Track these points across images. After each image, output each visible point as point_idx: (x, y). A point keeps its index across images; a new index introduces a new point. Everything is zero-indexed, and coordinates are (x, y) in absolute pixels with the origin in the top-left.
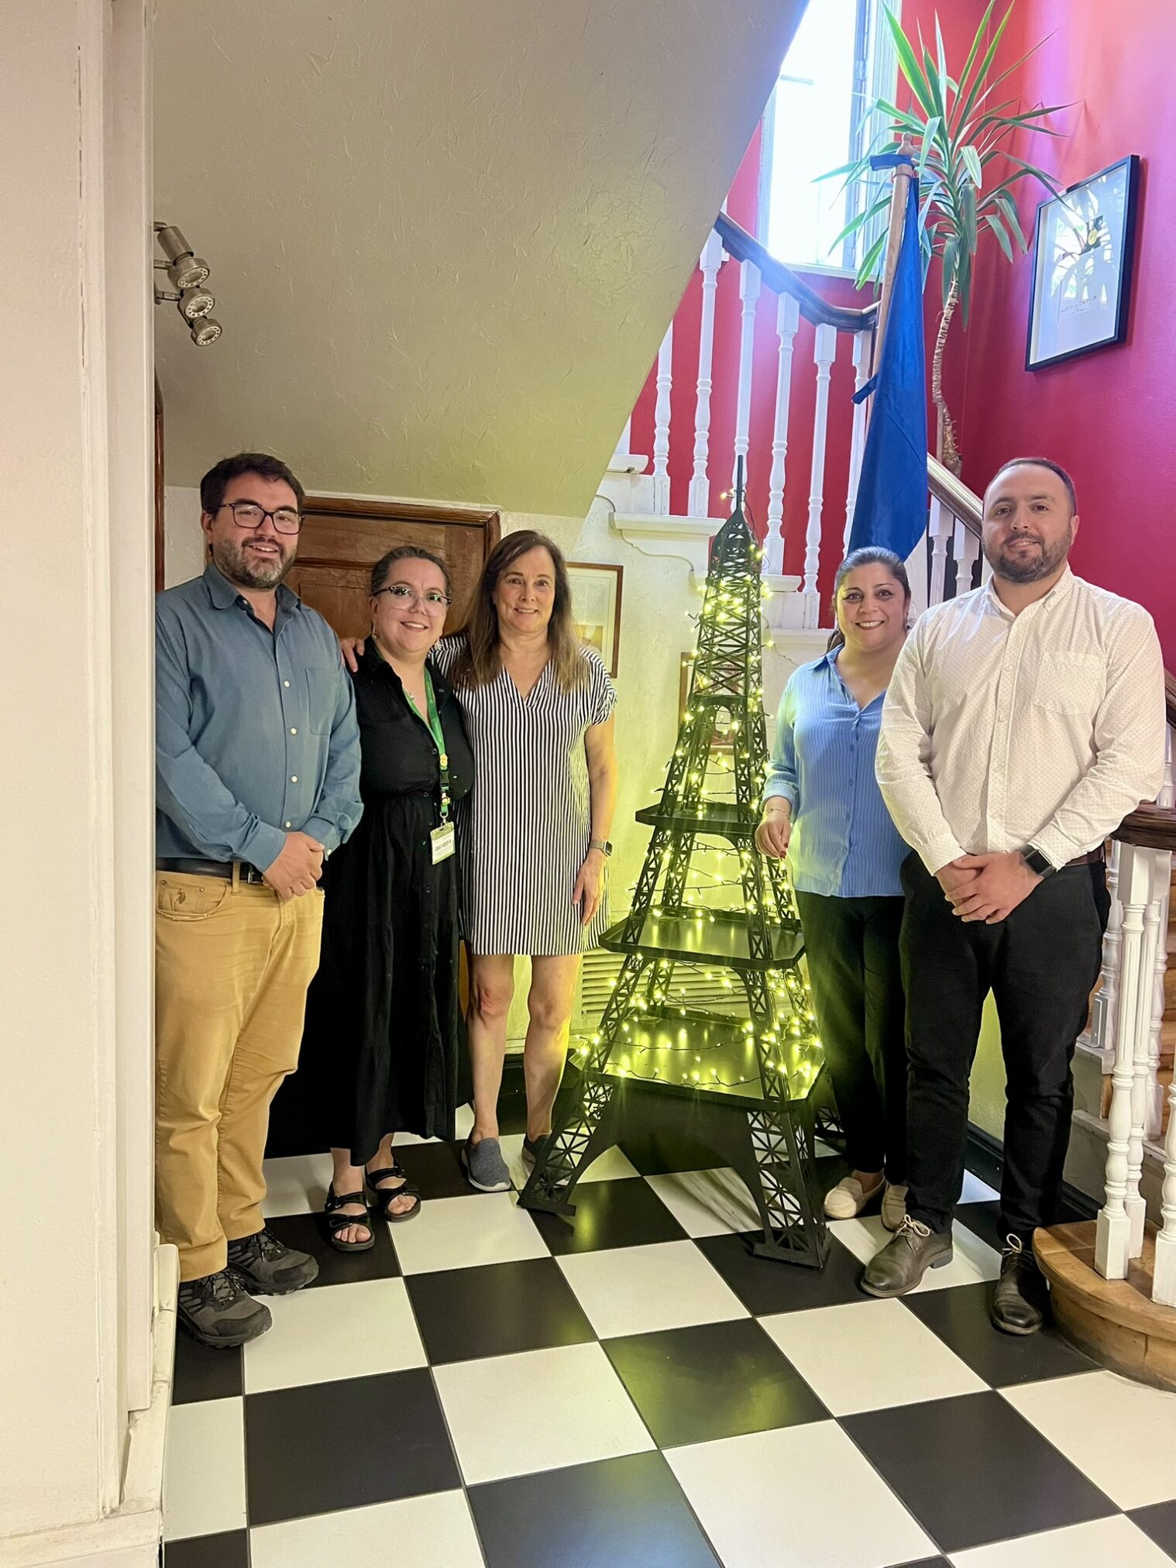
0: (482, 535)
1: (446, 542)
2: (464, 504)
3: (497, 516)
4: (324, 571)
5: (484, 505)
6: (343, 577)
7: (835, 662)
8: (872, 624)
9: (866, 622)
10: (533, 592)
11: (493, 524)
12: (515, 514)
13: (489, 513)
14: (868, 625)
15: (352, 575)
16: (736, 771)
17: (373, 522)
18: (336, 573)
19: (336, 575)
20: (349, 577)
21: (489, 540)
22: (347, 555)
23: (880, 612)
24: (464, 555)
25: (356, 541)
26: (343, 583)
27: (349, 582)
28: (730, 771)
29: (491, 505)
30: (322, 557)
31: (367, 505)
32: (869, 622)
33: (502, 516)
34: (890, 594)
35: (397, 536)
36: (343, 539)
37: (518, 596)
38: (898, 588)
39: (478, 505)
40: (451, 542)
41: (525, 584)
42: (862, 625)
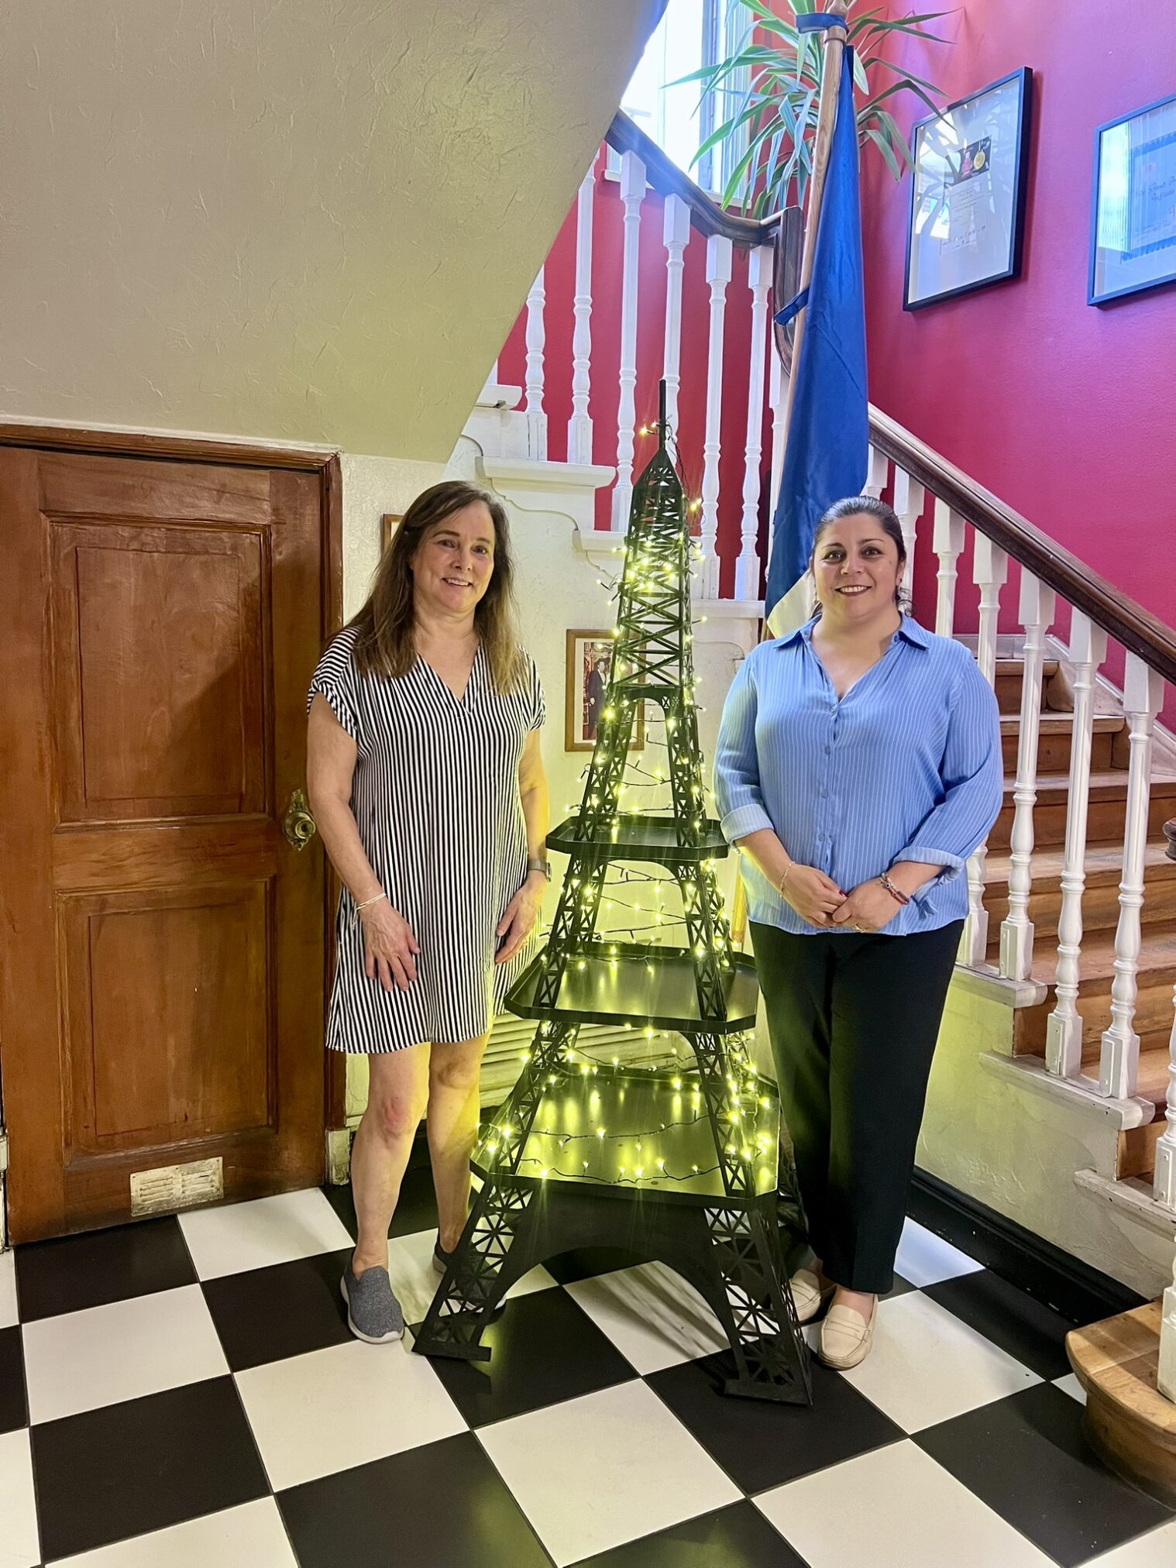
0: (317, 482)
1: (271, 491)
2: (293, 442)
3: (336, 459)
4: (109, 530)
5: (320, 445)
6: (133, 538)
7: (811, 639)
8: (856, 589)
9: (848, 587)
10: (470, 560)
11: (333, 468)
12: (360, 457)
13: (326, 455)
14: (850, 590)
15: (147, 535)
16: (672, 781)
17: (175, 465)
18: (125, 532)
19: (126, 534)
20: (143, 536)
21: (328, 490)
22: (139, 508)
23: (865, 575)
24: (296, 508)
25: (152, 489)
26: (135, 545)
27: (143, 544)
28: (664, 781)
29: (328, 445)
30: (107, 512)
31: (166, 442)
32: (853, 586)
33: (343, 458)
34: (879, 552)
35: (206, 484)
36: (133, 487)
37: (449, 562)
38: (888, 545)
39: (312, 444)
40: (278, 491)
41: (459, 547)
42: (843, 590)
